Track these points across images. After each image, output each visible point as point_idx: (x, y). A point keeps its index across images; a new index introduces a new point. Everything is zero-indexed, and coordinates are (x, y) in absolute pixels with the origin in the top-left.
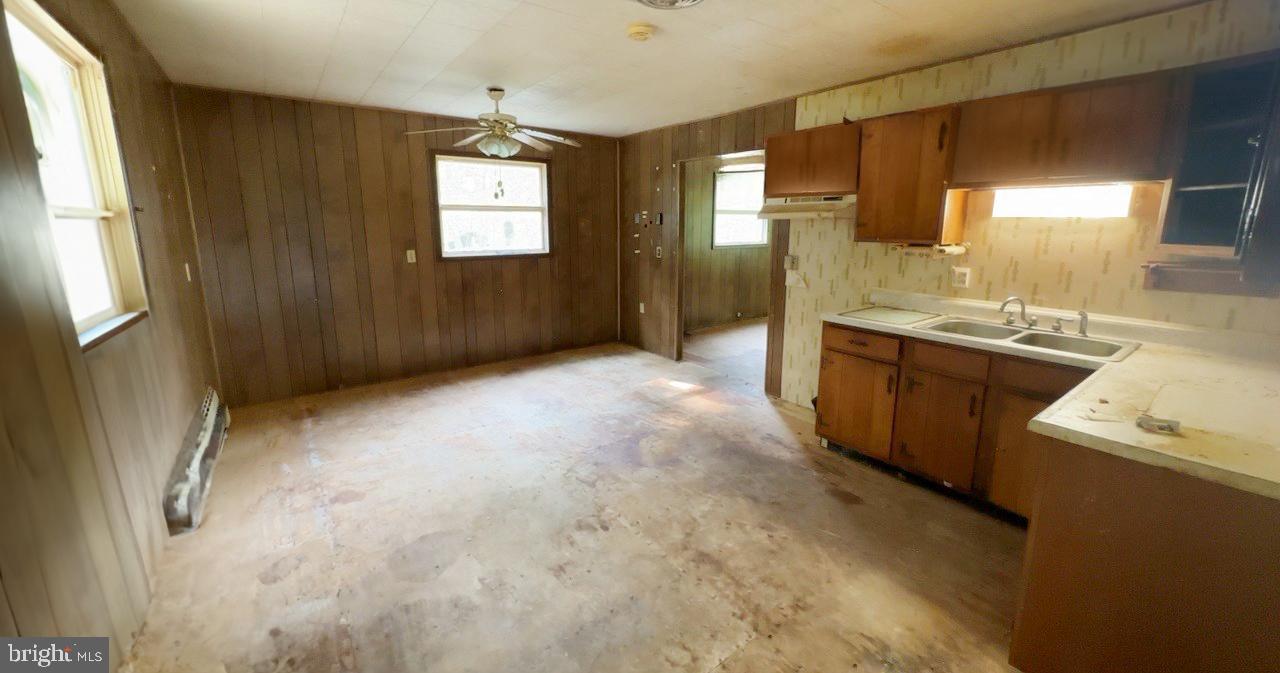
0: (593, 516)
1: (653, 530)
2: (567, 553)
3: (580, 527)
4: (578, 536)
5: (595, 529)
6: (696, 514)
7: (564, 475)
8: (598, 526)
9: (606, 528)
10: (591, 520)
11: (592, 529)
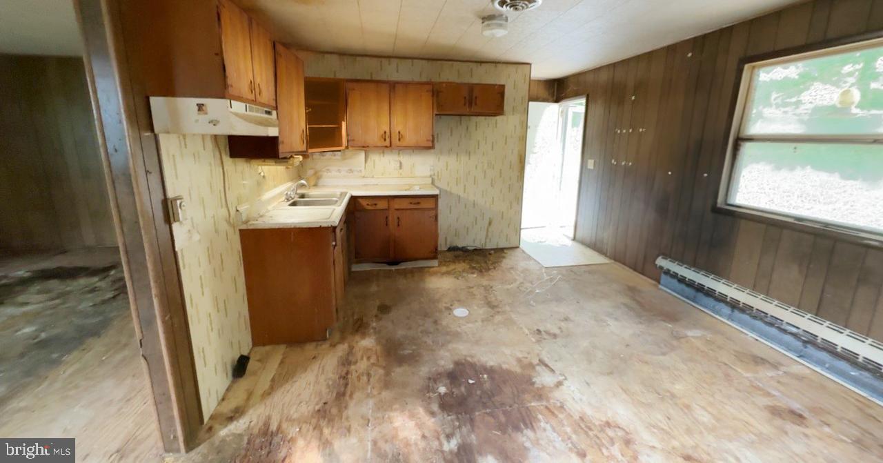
0: (545, 339)
1: (509, 323)
2: (563, 324)
3: (555, 336)
4: (557, 331)
5: (546, 332)
6: (479, 323)
7: (566, 379)
8: (543, 333)
9: (538, 330)
10: (546, 336)
11: (547, 333)
